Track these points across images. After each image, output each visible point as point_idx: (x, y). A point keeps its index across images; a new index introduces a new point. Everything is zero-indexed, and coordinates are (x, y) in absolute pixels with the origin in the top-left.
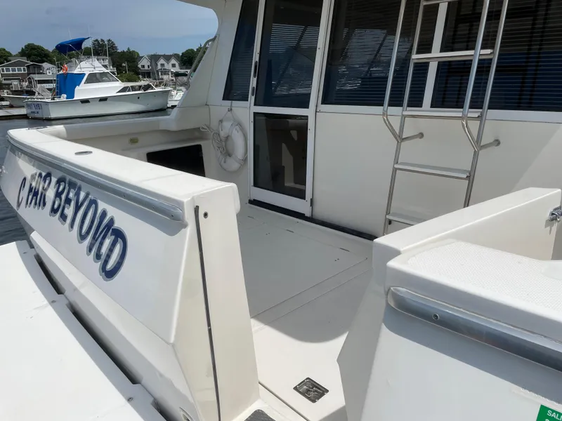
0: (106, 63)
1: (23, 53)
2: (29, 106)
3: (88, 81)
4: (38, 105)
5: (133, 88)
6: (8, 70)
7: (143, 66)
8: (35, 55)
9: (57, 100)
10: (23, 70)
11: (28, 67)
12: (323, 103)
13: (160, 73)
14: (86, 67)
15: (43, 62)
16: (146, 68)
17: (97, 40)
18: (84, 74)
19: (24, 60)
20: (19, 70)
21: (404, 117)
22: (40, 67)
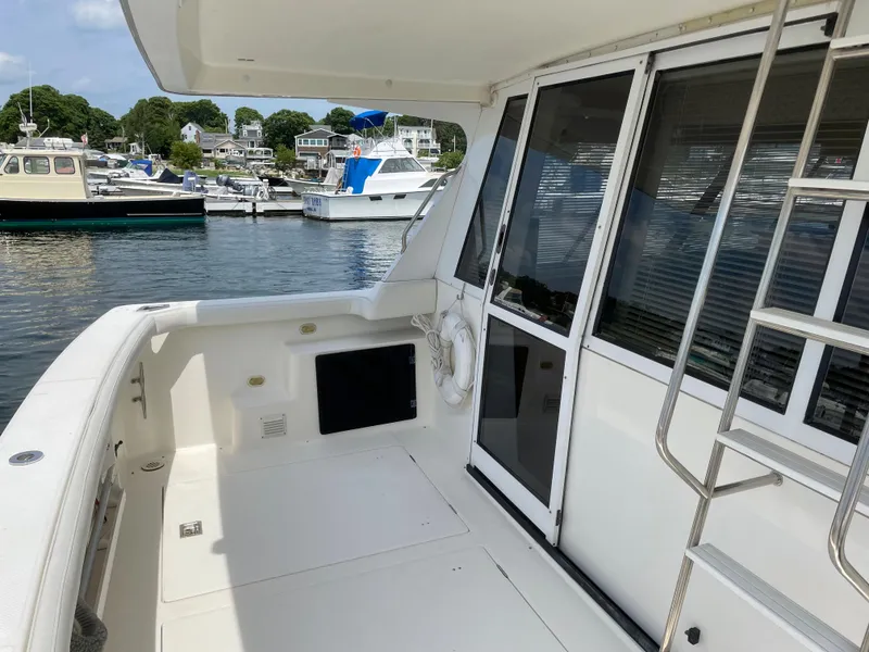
0: (429, 136)
1: (328, 121)
2: (306, 199)
3: (385, 170)
4: (317, 201)
6: (306, 141)
8: (342, 123)
9: (341, 194)
10: (323, 143)
11: (331, 139)
14: (384, 149)
15: (349, 132)
18: (381, 160)
19: (328, 129)
20: (320, 143)
22: (344, 140)
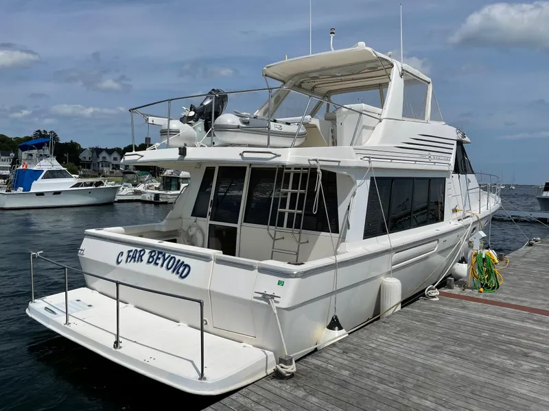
3: (46, 177)
5: (86, 185)
7: (85, 158)
9: (13, 192)
12: (244, 222)
13: (100, 165)
14: (45, 164)
16: (87, 159)
17: (39, 131)
18: (43, 171)
21: (276, 231)
